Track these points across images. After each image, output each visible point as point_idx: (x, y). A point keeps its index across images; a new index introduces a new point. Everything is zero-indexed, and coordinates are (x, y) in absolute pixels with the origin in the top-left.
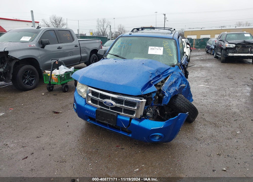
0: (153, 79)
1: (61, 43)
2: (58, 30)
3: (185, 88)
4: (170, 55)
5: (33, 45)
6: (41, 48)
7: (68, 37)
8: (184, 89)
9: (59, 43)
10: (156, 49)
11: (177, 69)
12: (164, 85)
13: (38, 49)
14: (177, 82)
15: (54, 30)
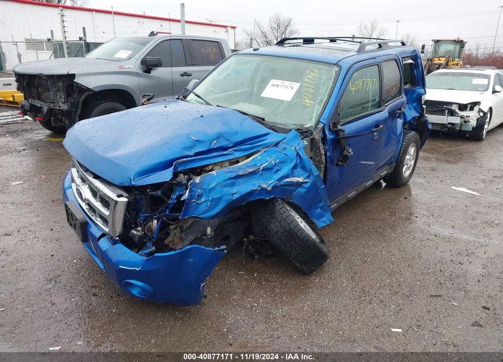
0: (197, 154)
1: (192, 65)
2: (191, 40)
3: (304, 188)
4: (306, 103)
5: (127, 67)
6: (144, 72)
7: (211, 54)
8: (301, 190)
9: (187, 65)
10: (283, 86)
11: (295, 138)
12: (214, 172)
13: (137, 74)
14: (274, 170)
15: (181, 39)
